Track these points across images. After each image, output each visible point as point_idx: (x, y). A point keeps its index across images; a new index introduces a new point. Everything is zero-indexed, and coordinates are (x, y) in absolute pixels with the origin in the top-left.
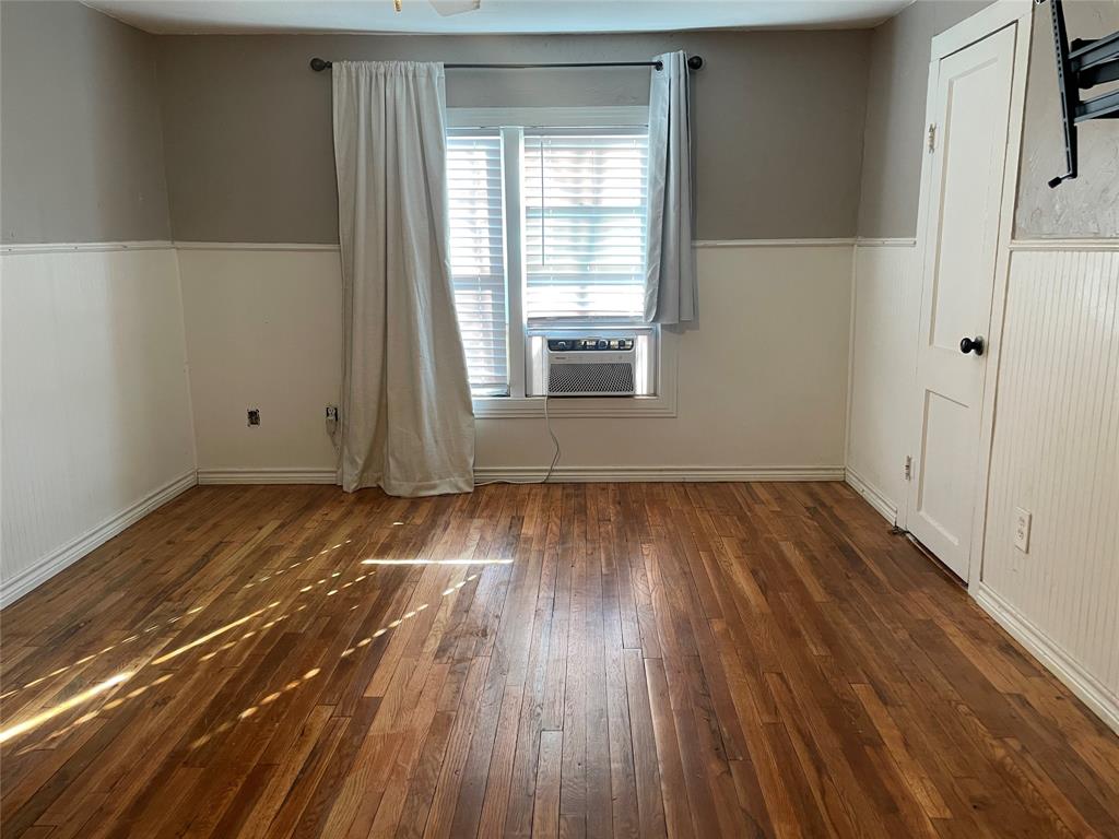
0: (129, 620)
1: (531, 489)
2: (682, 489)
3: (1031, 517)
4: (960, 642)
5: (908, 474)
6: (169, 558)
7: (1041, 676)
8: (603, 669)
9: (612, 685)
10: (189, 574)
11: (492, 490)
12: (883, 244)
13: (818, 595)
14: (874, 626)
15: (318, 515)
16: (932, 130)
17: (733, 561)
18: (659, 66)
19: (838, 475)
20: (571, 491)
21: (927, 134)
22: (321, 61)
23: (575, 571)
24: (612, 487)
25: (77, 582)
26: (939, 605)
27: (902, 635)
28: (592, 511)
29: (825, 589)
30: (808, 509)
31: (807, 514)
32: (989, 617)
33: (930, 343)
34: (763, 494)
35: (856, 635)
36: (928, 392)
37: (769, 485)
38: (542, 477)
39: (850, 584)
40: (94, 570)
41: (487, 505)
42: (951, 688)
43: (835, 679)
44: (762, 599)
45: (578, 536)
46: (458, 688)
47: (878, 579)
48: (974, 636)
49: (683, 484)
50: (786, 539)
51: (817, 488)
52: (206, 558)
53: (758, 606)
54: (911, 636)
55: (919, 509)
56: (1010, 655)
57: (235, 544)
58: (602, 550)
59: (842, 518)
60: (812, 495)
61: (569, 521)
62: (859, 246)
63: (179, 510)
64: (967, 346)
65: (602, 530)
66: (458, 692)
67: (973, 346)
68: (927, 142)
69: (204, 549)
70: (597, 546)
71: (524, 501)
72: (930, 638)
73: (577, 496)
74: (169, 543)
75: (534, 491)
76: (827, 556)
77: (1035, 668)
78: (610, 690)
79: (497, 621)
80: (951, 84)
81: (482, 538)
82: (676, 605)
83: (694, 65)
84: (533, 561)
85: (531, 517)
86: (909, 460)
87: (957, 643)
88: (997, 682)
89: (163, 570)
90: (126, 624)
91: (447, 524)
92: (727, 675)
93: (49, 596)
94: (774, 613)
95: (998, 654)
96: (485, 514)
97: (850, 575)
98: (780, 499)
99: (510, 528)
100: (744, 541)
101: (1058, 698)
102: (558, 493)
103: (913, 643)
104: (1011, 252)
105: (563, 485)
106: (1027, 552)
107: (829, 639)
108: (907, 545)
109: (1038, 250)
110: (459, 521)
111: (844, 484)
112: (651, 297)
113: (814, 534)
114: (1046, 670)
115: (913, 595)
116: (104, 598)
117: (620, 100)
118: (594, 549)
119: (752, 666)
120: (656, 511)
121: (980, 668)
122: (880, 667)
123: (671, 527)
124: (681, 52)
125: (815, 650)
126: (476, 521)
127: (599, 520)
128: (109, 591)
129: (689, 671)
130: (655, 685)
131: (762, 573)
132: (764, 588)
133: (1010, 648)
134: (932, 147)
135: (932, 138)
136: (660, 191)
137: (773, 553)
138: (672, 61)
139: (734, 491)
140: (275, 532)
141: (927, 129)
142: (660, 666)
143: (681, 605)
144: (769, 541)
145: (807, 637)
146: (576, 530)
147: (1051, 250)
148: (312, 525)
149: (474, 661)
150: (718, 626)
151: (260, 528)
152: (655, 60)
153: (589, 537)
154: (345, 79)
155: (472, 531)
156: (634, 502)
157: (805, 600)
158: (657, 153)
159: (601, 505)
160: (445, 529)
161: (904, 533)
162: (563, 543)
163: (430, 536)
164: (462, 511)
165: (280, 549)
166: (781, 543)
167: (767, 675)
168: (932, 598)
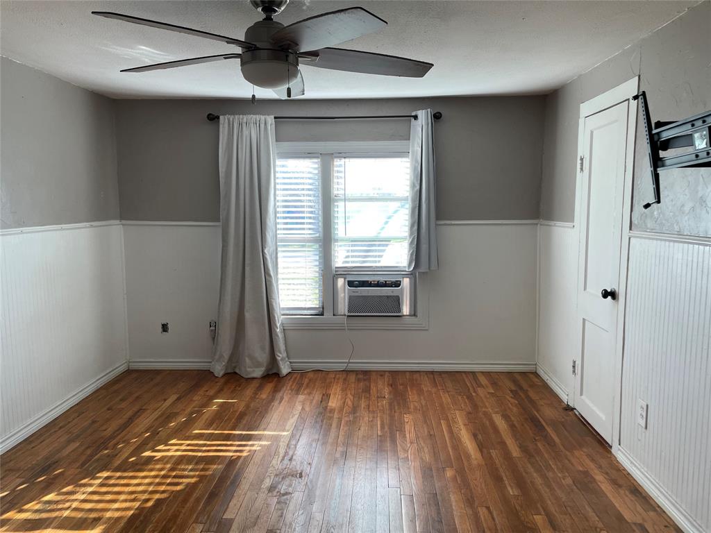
0: (81, 462)
1: (336, 375)
2: (432, 376)
3: (647, 406)
4: (606, 487)
5: (574, 371)
6: (108, 420)
7: (656, 511)
8: (374, 503)
9: (380, 514)
10: (120, 431)
11: (311, 375)
12: (555, 226)
13: (515, 452)
14: (550, 475)
15: (201, 392)
16: (582, 159)
17: (462, 427)
18: (416, 117)
19: (531, 368)
20: (361, 376)
21: (579, 162)
22: (213, 115)
23: (361, 433)
24: (387, 374)
25: (51, 435)
26: (593, 460)
27: (569, 481)
28: (373, 390)
29: (520, 448)
30: (511, 391)
31: (511, 395)
32: (625, 470)
33: (585, 290)
34: (483, 380)
35: (538, 481)
36: (584, 319)
37: (487, 374)
38: (343, 367)
39: (536, 445)
40: (61, 428)
41: (307, 385)
42: (597, 519)
43: (523, 512)
44: (479, 455)
45: (364, 408)
46: (282, 513)
47: (554, 442)
48: (614, 482)
49: (432, 372)
50: (497, 413)
51: (518, 377)
52: (131, 420)
53: (476, 459)
54: (574, 482)
55: (581, 394)
56: (636, 496)
57: (148, 411)
58: (378, 418)
59: (533, 398)
60: (515, 382)
61: (359, 398)
62: (541, 225)
63: (116, 387)
64: (606, 294)
65: (379, 404)
66: (281, 516)
67: (609, 294)
68: (579, 166)
69: (130, 413)
70: (376, 415)
71: (331, 382)
72: (585, 483)
73: (365, 380)
74: (108, 409)
75: (338, 376)
76: (523, 425)
77: (652, 505)
78: (378, 517)
79: (309, 467)
80: (592, 132)
81: (303, 409)
82: (424, 458)
83: (437, 117)
84: (334, 425)
85: (335, 394)
86: (574, 362)
87: (603, 488)
88: (627, 516)
89: (104, 428)
90: (78, 464)
91: (282, 399)
92: (454, 507)
93: (33, 445)
94: (486, 464)
95: (630, 496)
96: (306, 392)
97: (537, 438)
98: (494, 384)
99: (321, 402)
100: (470, 413)
101: (666, 526)
102: (352, 378)
103: (575, 487)
104: (630, 239)
105: (356, 372)
106: (646, 428)
107: (521, 483)
108: (574, 418)
109: (645, 238)
110: (289, 396)
111: (536, 374)
112: (412, 255)
113: (515, 409)
114: (659, 507)
115: (576, 453)
116: (67, 446)
117: (392, 137)
118: (374, 417)
119: (470, 501)
120: (415, 392)
121: (617, 505)
122: (552, 503)
123: (423, 402)
124: (429, 110)
125: (512, 491)
126: (300, 396)
127: (378, 397)
128: (69, 442)
129: (430, 504)
130: (407, 514)
131: (480, 437)
132: (481, 447)
133: (636, 491)
134: (582, 169)
135: (582, 164)
136: (417, 191)
137: (487, 422)
138: (423, 116)
139: (465, 378)
140: (174, 403)
141: (579, 158)
142: (412, 501)
143: (427, 457)
144: (485, 414)
145: (506, 482)
146: (363, 404)
147: (653, 239)
148: (197, 398)
149: (293, 495)
150: (449, 473)
151: (165, 400)
152: (413, 114)
153: (371, 409)
154: (226, 125)
155: (297, 403)
156: (400, 385)
157: (507, 455)
158: (415, 169)
159: (380, 386)
160: (280, 402)
161: (573, 409)
162: (354, 413)
163: (271, 407)
164: (292, 390)
165: (176, 414)
166: (493, 415)
167: (479, 509)
168: (588, 456)
